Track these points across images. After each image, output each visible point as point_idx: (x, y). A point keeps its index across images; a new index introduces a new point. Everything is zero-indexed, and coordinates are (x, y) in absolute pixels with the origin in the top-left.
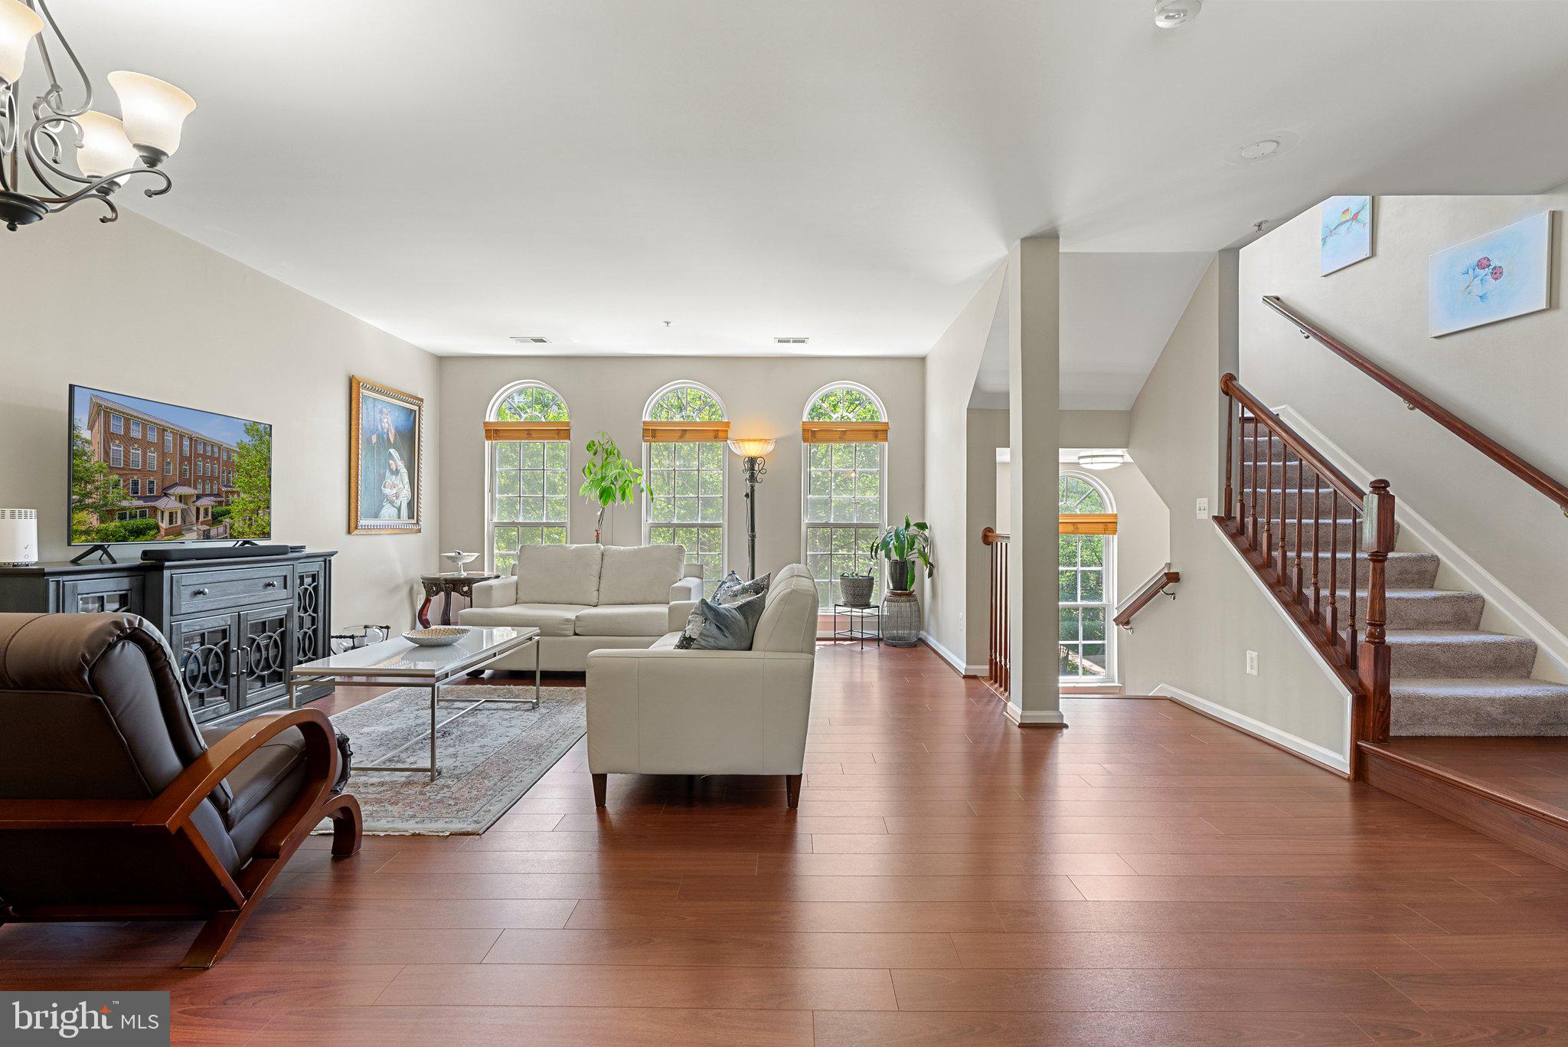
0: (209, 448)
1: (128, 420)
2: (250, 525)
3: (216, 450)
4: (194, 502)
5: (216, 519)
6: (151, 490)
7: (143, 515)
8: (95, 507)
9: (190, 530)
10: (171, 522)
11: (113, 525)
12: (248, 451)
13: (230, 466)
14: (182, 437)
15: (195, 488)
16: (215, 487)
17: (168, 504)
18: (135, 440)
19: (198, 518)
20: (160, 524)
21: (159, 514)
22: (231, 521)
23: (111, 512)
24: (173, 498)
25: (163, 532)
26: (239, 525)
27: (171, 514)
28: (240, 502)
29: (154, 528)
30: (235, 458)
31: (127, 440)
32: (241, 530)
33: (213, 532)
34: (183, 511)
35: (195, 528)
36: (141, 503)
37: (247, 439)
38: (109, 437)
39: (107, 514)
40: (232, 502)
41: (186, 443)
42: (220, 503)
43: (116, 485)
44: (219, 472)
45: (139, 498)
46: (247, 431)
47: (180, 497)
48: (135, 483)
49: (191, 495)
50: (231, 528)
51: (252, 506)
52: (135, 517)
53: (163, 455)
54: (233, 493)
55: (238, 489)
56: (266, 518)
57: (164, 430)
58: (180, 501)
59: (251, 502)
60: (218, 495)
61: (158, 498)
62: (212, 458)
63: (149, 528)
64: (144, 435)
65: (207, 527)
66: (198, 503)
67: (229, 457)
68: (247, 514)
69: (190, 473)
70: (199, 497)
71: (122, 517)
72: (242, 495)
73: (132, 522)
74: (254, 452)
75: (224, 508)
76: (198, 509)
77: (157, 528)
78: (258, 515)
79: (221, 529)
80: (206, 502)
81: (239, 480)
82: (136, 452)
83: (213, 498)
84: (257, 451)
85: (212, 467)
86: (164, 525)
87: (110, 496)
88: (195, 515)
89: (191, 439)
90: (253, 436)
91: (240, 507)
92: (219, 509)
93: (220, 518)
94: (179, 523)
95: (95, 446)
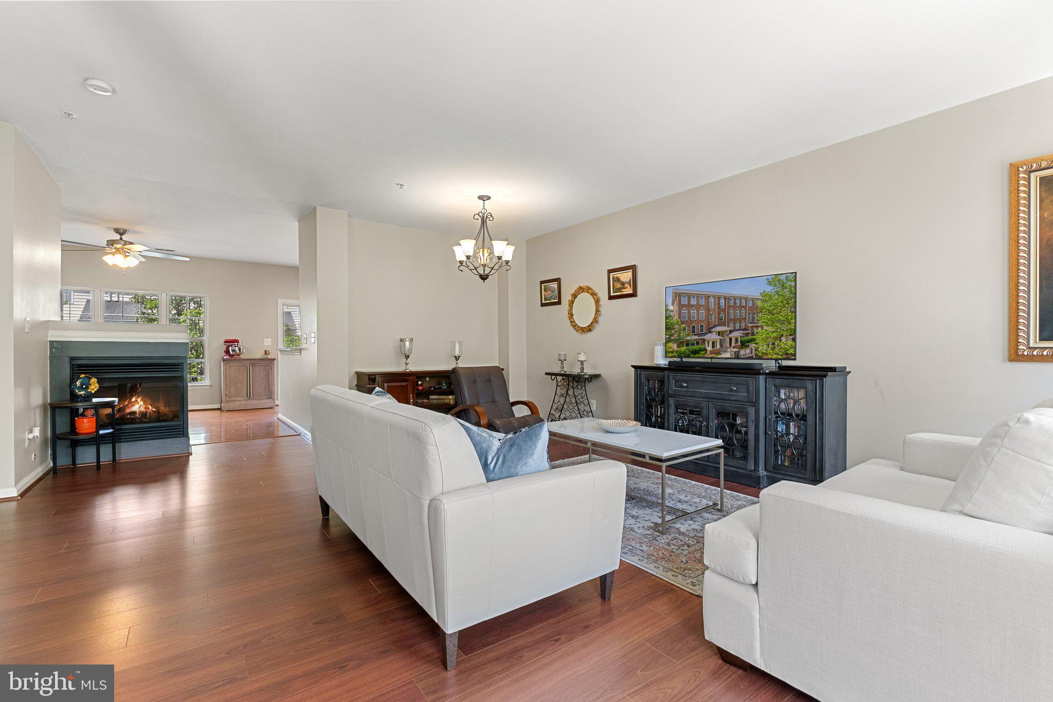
0: (738, 301)
1: (689, 296)
2: (773, 349)
3: (743, 301)
4: (728, 335)
5: (744, 344)
6: (702, 330)
7: (698, 343)
8: (674, 341)
9: (726, 351)
10: (713, 347)
11: (683, 349)
12: (770, 297)
13: (755, 309)
14: (719, 298)
15: (728, 326)
16: (743, 325)
17: (712, 337)
18: (693, 306)
19: (730, 344)
20: (707, 348)
21: (706, 342)
22: (756, 345)
23: (682, 343)
24: (715, 333)
25: (708, 352)
26: (763, 348)
27: (713, 343)
28: (764, 332)
29: (704, 350)
30: (759, 303)
31: (689, 306)
32: (765, 352)
33: (742, 352)
34: (721, 340)
35: (729, 350)
36: (696, 337)
37: (769, 289)
38: (681, 306)
39: (681, 344)
40: (757, 333)
41: (722, 301)
42: (747, 334)
43: (684, 329)
44: (746, 315)
45: (695, 335)
46: (769, 283)
47: (719, 332)
48: (694, 327)
49: (726, 331)
50: (756, 350)
51: (775, 335)
52: (694, 344)
53: (708, 310)
54: (757, 327)
55: (762, 324)
56: (790, 343)
57: (708, 297)
58: (719, 335)
59: (774, 332)
60: (745, 329)
61: (706, 334)
62: (741, 307)
63: (701, 350)
64: (698, 302)
65: (738, 350)
66: (731, 335)
67: (754, 304)
68: (770, 341)
69: (725, 318)
70: (731, 332)
71: (687, 345)
72: (765, 328)
73: (692, 347)
74: (776, 297)
75: (750, 337)
76: (731, 339)
77: (706, 350)
78: (780, 341)
79: (748, 351)
80: (736, 334)
81: (762, 318)
82: (694, 312)
83: (742, 332)
84: (779, 295)
85: (740, 312)
86: (709, 348)
87: (682, 335)
88: (729, 342)
89: (725, 298)
90: (775, 285)
91: (764, 336)
92: (746, 338)
93: (747, 344)
94: (718, 347)
95: (675, 313)
